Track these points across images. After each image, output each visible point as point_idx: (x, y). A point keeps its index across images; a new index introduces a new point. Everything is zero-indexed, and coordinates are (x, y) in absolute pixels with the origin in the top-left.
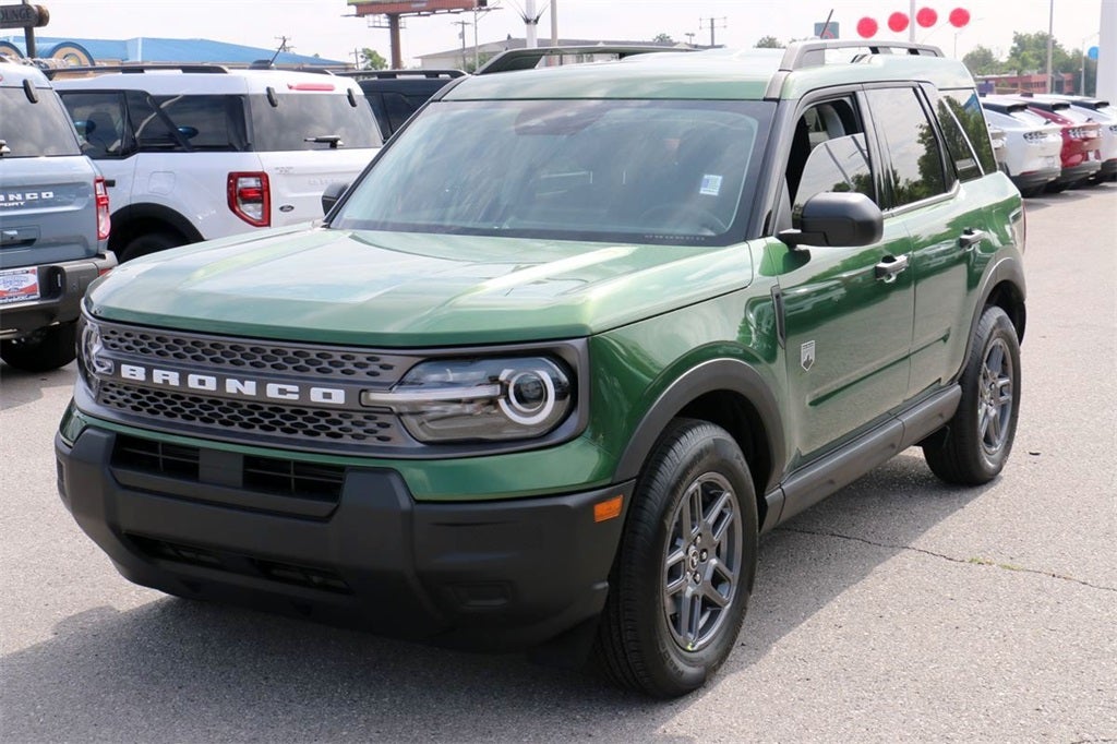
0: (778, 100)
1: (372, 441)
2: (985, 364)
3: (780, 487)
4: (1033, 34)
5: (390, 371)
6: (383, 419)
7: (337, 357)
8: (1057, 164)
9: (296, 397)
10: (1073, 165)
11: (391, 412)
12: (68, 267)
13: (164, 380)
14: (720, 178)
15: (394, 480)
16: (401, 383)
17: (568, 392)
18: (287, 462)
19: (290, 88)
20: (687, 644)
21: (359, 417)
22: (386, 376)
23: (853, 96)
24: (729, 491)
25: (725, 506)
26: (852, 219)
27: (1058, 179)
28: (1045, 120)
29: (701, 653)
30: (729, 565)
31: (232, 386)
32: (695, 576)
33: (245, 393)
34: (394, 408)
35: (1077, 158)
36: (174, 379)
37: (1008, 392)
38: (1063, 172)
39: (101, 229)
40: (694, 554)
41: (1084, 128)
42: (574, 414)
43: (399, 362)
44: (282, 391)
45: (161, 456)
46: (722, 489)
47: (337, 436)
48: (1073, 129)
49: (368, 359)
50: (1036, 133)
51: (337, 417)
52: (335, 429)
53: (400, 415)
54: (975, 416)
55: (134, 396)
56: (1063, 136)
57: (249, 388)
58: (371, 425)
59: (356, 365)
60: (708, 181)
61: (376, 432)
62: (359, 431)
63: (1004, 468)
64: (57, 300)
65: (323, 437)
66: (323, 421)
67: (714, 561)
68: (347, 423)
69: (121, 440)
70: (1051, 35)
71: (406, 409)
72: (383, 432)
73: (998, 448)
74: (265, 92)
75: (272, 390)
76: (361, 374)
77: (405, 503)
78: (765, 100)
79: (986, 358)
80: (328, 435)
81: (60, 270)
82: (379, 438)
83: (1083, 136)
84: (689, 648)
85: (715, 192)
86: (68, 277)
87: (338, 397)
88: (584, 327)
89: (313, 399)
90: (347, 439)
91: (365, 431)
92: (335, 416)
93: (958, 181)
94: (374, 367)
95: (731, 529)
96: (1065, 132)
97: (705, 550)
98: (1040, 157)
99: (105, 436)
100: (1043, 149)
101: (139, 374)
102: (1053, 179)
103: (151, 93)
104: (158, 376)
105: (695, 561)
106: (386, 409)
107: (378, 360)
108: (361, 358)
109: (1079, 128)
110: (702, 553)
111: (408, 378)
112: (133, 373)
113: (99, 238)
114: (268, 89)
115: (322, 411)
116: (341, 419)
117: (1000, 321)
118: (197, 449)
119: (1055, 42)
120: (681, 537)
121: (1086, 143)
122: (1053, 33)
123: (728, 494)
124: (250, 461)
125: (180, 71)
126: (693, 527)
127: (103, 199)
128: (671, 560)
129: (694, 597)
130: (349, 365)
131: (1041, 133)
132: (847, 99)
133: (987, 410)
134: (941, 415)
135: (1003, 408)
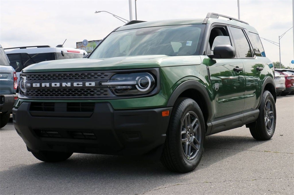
0: (206, 24)
1: (102, 95)
2: (265, 105)
3: (211, 122)
4: (275, 62)
5: (107, 77)
6: (105, 89)
7: (93, 74)
8: (284, 86)
9: (82, 85)
10: (289, 87)
11: (108, 87)
12: (5, 96)
13: (45, 86)
14: (191, 42)
15: (109, 105)
16: (110, 79)
17: (154, 84)
18: (79, 103)
19: (68, 51)
20: (188, 157)
21: (99, 89)
22: (106, 78)
23: (226, 27)
24: (197, 118)
25: (196, 123)
26: (227, 51)
27: (285, 90)
28: (280, 74)
29: (191, 161)
30: (198, 139)
31: (64, 84)
32: (189, 140)
33: (68, 86)
34: (108, 86)
35: (290, 85)
36: (48, 85)
37: (273, 115)
38: (286, 89)
39: (15, 86)
40: (188, 134)
41: (291, 77)
42: (156, 88)
43: (109, 74)
44: (78, 84)
45: (44, 107)
46: (195, 118)
47: (93, 95)
48: (288, 77)
49: (101, 74)
50: (278, 77)
51: (93, 90)
52: (92, 93)
53: (110, 88)
54: (264, 119)
55: (36, 92)
56: (285, 78)
57: (69, 85)
58: (102, 91)
59: (98, 76)
60: (188, 42)
61: (103, 93)
62: (99, 93)
63: (273, 136)
64: (2, 105)
65: (89, 96)
66: (89, 92)
67: (194, 137)
68: (95, 91)
69: (33, 104)
70: (280, 63)
71: (111, 86)
72: (105, 93)
73: (271, 130)
74: (61, 52)
75: (75, 84)
76: (99, 78)
77: (111, 110)
78: (202, 24)
79: (266, 104)
80: (90, 95)
81: (3, 96)
82: (104, 95)
83: (291, 79)
84: (188, 158)
85: (190, 45)
86: (5, 98)
87: (93, 84)
88: (158, 65)
89: (86, 85)
90: (96, 96)
91: (100, 93)
92: (92, 90)
93: (255, 55)
94: (103, 76)
95: (198, 129)
96: (286, 78)
97: (191, 133)
98: (279, 84)
99: (27, 103)
100: (280, 81)
101: (38, 85)
102: (283, 90)
103: (28, 53)
104: (43, 85)
105: (189, 136)
106: (106, 86)
107: (104, 74)
108: (99, 74)
109: (290, 77)
110: (190, 134)
111: (112, 78)
112: (36, 85)
113: (14, 89)
114: (62, 51)
115: (89, 88)
116: (94, 90)
117: (269, 95)
118: (54, 103)
119: (282, 64)
120: (185, 128)
121: (292, 81)
122: (281, 62)
123: (197, 119)
124: (69, 104)
125: (37, 47)
126: (188, 126)
127: (15, 78)
128: (183, 132)
129: (189, 145)
130: (96, 76)
131: (279, 77)
132: (224, 28)
133: (267, 120)
134: (254, 116)
135: (271, 119)
